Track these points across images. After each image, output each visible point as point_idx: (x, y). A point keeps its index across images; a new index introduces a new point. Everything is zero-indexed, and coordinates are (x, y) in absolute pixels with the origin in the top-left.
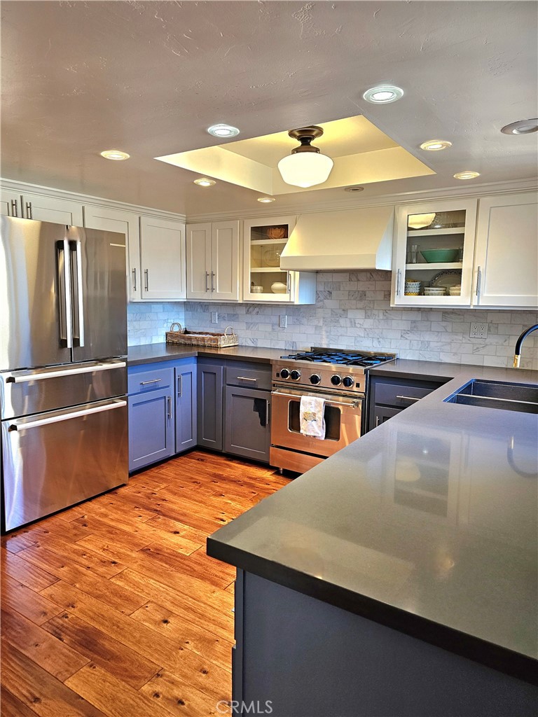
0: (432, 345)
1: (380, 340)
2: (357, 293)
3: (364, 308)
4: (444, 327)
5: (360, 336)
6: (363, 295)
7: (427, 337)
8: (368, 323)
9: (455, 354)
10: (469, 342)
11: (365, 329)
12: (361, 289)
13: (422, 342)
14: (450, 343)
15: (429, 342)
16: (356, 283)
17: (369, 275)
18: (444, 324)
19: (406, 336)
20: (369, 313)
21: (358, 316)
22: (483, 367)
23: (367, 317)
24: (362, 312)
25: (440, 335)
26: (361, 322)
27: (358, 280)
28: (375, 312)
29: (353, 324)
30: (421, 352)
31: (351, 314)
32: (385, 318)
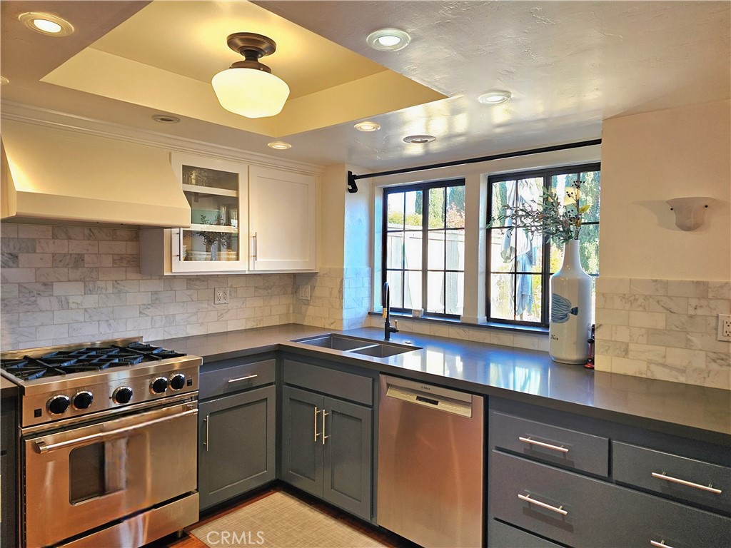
0: (178, 318)
1: (111, 322)
2: (68, 257)
3: (82, 280)
4: (189, 296)
5: (77, 322)
6: (79, 261)
7: (172, 310)
8: (91, 301)
9: (202, 324)
10: (214, 309)
11: (86, 310)
12: (74, 252)
13: (167, 316)
14: (196, 313)
15: (174, 315)
16: (66, 242)
17: (87, 232)
18: (189, 292)
19: (147, 312)
20: (91, 286)
21: (73, 292)
22: (226, 333)
23: (87, 291)
24: (81, 285)
25: (185, 305)
26: (79, 299)
27: (69, 238)
28: (99, 284)
29: (64, 304)
30: (166, 329)
31: (59, 289)
32: (115, 291)
